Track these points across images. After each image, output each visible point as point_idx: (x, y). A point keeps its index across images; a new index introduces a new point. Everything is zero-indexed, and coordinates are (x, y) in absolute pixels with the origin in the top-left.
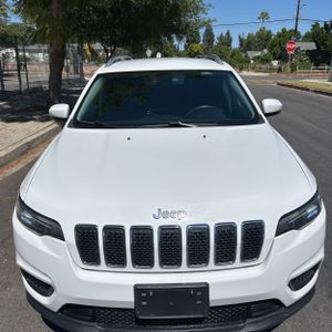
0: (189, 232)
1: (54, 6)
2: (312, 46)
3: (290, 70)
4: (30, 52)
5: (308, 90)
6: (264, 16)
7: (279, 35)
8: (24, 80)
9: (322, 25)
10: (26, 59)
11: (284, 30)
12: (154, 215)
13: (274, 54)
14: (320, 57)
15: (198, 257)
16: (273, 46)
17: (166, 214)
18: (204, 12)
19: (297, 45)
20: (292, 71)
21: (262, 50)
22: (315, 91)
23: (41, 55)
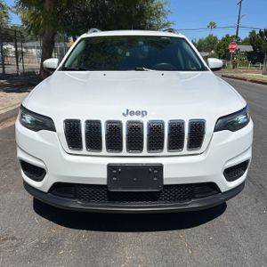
0: (149, 125)
1: (47, 4)
2: (250, 48)
3: (231, 66)
4: (26, 48)
5: (245, 80)
6: (212, 25)
7: (224, 40)
8: (21, 68)
9: (257, 32)
10: (22, 53)
11: (227, 36)
12: (123, 114)
13: (220, 54)
14: (256, 58)
15: (156, 144)
16: (219, 48)
17: (132, 113)
18: (164, 16)
19: (238, 47)
20: (234, 67)
21: (209, 51)
22: (252, 81)
23: (34, 50)
